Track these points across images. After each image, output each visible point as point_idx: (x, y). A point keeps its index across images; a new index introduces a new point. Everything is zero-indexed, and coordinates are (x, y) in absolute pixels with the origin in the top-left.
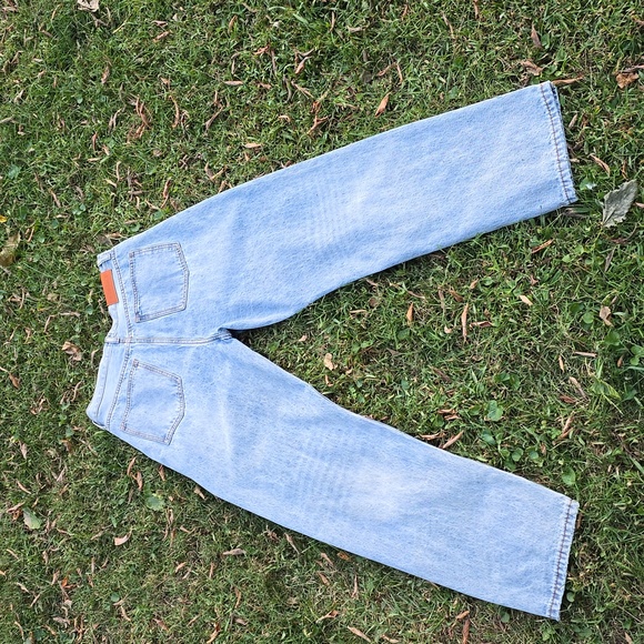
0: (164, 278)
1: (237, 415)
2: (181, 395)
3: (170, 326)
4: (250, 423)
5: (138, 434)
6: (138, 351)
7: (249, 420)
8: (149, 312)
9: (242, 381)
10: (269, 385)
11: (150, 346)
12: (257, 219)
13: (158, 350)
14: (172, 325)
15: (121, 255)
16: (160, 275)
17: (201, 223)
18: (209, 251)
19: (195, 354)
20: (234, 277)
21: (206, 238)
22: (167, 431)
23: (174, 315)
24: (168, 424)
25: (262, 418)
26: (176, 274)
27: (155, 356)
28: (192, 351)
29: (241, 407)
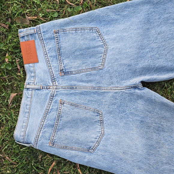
0: (88, 48)
1: (147, 132)
2: (101, 122)
3: (90, 79)
4: (155, 136)
5: (66, 148)
6: (62, 94)
7: (154, 135)
8: (73, 70)
9: (150, 112)
10: (168, 114)
11: (72, 91)
12: (159, 19)
13: (81, 94)
14: (91, 78)
15: (47, 31)
16: (84, 46)
17: (116, 17)
18: (125, 34)
19: (113, 97)
20: (142, 51)
21: (121, 26)
22: (92, 145)
23: (94, 72)
24: (93, 140)
25: (162, 133)
26: (98, 47)
27: (77, 97)
28: (110, 94)
29: (149, 127)
